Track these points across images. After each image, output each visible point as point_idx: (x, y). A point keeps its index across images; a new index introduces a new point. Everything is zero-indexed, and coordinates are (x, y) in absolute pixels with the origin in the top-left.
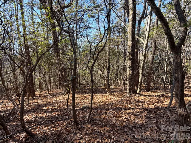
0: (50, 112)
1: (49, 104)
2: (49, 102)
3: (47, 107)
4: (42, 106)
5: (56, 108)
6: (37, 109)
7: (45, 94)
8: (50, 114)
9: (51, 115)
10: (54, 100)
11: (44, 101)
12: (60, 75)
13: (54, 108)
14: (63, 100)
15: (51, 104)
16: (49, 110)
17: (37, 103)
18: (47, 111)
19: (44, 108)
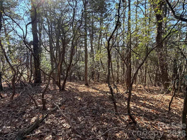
0: (147, 107)
1: (145, 99)
2: (145, 97)
3: (144, 101)
4: (139, 98)
5: (153, 105)
6: (135, 99)
7: (140, 88)
8: (147, 109)
9: (149, 111)
10: (150, 96)
11: (140, 95)
12: (160, 72)
13: (151, 105)
14: (161, 99)
15: (147, 100)
16: (146, 105)
17: (134, 94)
18: (144, 105)
19: (141, 101)
